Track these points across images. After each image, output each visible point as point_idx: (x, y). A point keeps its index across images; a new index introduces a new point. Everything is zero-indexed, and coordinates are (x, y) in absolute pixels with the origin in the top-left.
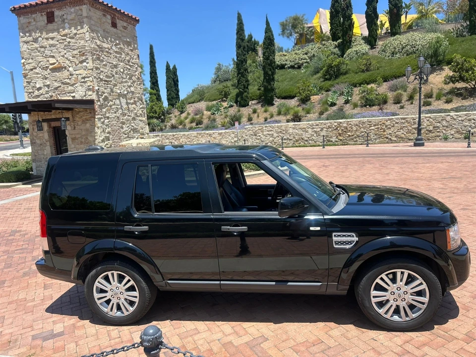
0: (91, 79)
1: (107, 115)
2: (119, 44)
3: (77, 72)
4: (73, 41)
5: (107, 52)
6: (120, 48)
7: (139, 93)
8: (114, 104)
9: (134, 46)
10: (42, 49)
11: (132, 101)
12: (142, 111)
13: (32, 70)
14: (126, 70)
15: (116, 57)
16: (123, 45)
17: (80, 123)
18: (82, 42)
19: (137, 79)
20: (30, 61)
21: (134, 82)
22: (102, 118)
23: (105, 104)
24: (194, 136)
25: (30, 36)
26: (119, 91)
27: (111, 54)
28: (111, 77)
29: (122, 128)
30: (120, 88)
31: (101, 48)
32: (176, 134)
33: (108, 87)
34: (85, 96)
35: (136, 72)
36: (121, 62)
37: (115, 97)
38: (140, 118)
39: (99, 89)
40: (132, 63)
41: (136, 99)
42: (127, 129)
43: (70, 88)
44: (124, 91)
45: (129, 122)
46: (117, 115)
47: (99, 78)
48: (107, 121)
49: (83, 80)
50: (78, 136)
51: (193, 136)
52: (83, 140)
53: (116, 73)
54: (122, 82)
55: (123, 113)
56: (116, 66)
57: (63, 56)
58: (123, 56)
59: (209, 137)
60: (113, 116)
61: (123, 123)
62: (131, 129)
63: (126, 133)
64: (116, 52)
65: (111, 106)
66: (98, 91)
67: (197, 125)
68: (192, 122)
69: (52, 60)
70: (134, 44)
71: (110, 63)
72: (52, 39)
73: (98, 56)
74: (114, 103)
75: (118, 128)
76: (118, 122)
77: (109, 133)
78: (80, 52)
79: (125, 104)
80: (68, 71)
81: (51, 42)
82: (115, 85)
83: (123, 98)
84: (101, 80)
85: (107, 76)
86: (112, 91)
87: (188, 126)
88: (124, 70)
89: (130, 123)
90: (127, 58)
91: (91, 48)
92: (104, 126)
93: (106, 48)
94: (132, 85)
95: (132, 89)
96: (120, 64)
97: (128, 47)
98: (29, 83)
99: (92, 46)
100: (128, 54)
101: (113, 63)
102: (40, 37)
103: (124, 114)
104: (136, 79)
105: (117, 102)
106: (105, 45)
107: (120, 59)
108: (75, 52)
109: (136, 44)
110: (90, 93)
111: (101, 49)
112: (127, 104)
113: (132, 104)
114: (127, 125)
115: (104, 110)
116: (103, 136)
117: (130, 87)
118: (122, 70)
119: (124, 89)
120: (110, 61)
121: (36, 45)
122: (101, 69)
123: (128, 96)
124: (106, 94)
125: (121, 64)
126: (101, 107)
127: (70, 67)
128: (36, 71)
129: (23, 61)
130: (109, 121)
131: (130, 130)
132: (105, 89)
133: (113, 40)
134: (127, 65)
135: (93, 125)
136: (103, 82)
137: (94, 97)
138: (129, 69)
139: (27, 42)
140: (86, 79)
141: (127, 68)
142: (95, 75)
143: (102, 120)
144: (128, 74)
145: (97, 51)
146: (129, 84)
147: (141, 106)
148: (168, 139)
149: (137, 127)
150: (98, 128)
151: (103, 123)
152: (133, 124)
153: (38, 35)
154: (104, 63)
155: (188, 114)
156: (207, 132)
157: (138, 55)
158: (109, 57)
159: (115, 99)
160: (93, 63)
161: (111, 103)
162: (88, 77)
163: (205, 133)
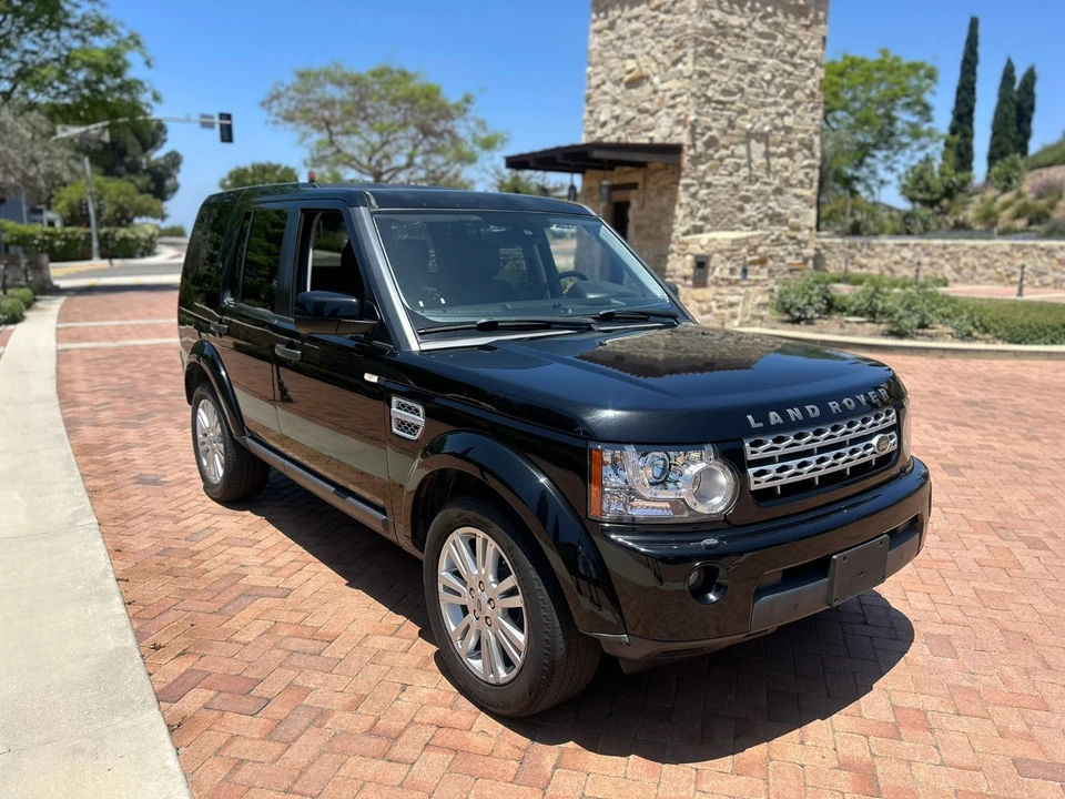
0: (684, 98)
1: (708, 179)
2: (774, 14)
3: (665, 86)
4: (668, 17)
5: (737, 36)
6: (776, 24)
7: (807, 131)
8: (732, 155)
9: (816, 16)
10: (619, 43)
11: (782, 149)
12: (807, 174)
13: (598, 87)
14: (781, 76)
15: (758, 46)
16: (786, 16)
17: (653, 194)
18: (683, 18)
19: (808, 96)
20: (600, 69)
21: (798, 104)
22: (692, 185)
23: (707, 155)
24: (1002, 253)
25: (606, 17)
26: (748, 126)
27: (745, 39)
28: (733, 94)
29: (741, 209)
30: (755, 119)
31: (722, 27)
32: (953, 245)
33: (722, 115)
34: (669, 136)
35: (809, 78)
36: (772, 56)
37: (736, 140)
38: (798, 191)
39: (696, 121)
40: (802, 58)
41: (795, 145)
42: (754, 213)
43: (650, 120)
44: (764, 125)
45: (762, 197)
46: (735, 179)
47: (705, 95)
48: (706, 191)
49: (671, 102)
50: (646, 222)
51: (999, 250)
52: (652, 232)
53: (751, 84)
54: (763, 105)
55: (751, 176)
56: (753, 68)
57: (648, 54)
58: (777, 43)
59: (1045, 259)
60: (723, 182)
61: (747, 200)
62: (766, 215)
63: (748, 222)
64: (761, 35)
65: (721, 159)
66: (693, 126)
67: (1031, 223)
68: (1018, 216)
69: (631, 64)
70: (818, 9)
71: (738, 61)
72: (637, 18)
73: (710, 47)
74: (733, 152)
75: (730, 209)
76: (732, 195)
77: (704, 218)
78: (676, 41)
79: (760, 154)
80: (652, 83)
81: (635, 25)
82: (743, 112)
83: (758, 141)
84: (709, 100)
85: (725, 92)
86: (731, 125)
87: (1002, 224)
88: (774, 76)
89: (765, 202)
90: (790, 47)
91: (696, 28)
92: (697, 204)
93: (733, 27)
94: (791, 111)
95: (788, 121)
96: (765, 63)
97: (797, 18)
98: (591, 112)
99: (701, 25)
100: (794, 37)
101: (745, 62)
102: (619, 17)
103: (751, 179)
104: (804, 98)
105: (741, 150)
106: (734, 20)
107: (770, 50)
108: (669, 42)
109: (825, 10)
110: (679, 129)
111: (722, 30)
112: (767, 155)
113: (781, 156)
114: (758, 205)
115: (703, 168)
116: (690, 223)
117: (782, 115)
118: (768, 77)
119: (764, 119)
120: (741, 57)
121: (612, 35)
122: (713, 76)
123: (771, 139)
124: (714, 133)
125: (770, 61)
126: (696, 160)
127: (655, 74)
128: (605, 88)
129: (589, 69)
130: (710, 193)
131: (761, 216)
132: (715, 120)
133: (758, 5)
134: (785, 62)
135: (674, 200)
136: (713, 105)
137: (683, 137)
138: (790, 74)
139: (599, 32)
140: (678, 100)
141: (785, 71)
142: (694, 90)
143: (692, 190)
144: (784, 86)
145: (710, 35)
146: (783, 108)
147: (806, 162)
148: (929, 254)
149: (783, 211)
150: (681, 205)
151: (694, 196)
152: (771, 204)
153: (617, 13)
154: (723, 61)
155: (1020, 195)
156: (1043, 243)
157: (824, 39)
158: (738, 46)
159: (736, 144)
160: (695, 63)
161: (723, 152)
162: (681, 95)
163: (1034, 247)
